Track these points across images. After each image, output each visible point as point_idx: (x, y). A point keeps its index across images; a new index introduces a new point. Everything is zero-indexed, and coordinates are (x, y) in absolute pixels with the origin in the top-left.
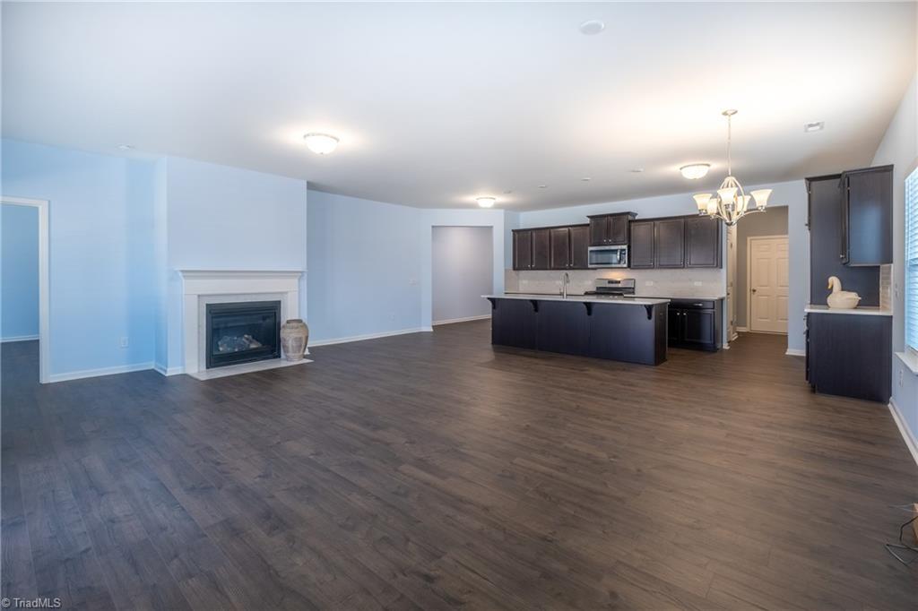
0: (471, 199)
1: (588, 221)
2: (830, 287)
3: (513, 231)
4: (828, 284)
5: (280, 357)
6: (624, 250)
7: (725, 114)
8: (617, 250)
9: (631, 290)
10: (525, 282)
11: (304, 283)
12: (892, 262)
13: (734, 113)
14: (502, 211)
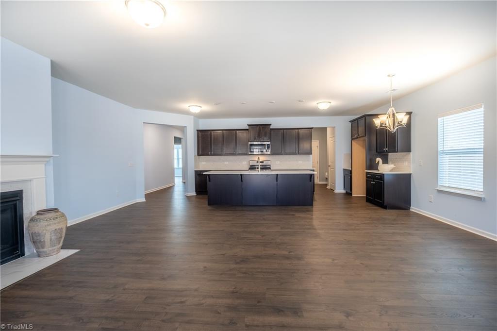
0: (185, 106)
1: (247, 127)
2: (377, 162)
3: (197, 130)
4: (376, 161)
5: (23, 254)
6: (269, 145)
7: (389, 76)
8: (265, 145)
9: (269, 166)
10: (204, 163)
11: (51, 168)
12: (410, 152)
13: (393, 76)
14: (192, 117)
